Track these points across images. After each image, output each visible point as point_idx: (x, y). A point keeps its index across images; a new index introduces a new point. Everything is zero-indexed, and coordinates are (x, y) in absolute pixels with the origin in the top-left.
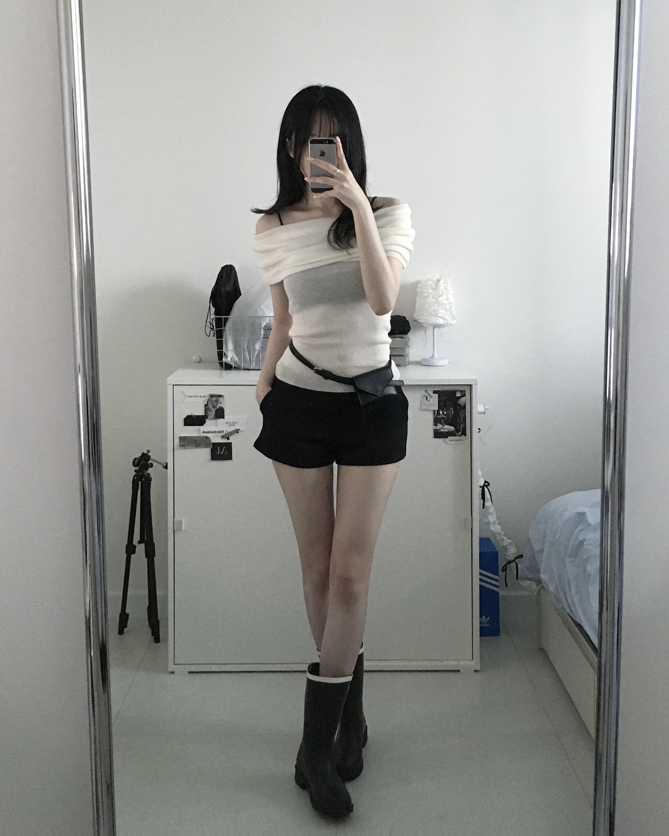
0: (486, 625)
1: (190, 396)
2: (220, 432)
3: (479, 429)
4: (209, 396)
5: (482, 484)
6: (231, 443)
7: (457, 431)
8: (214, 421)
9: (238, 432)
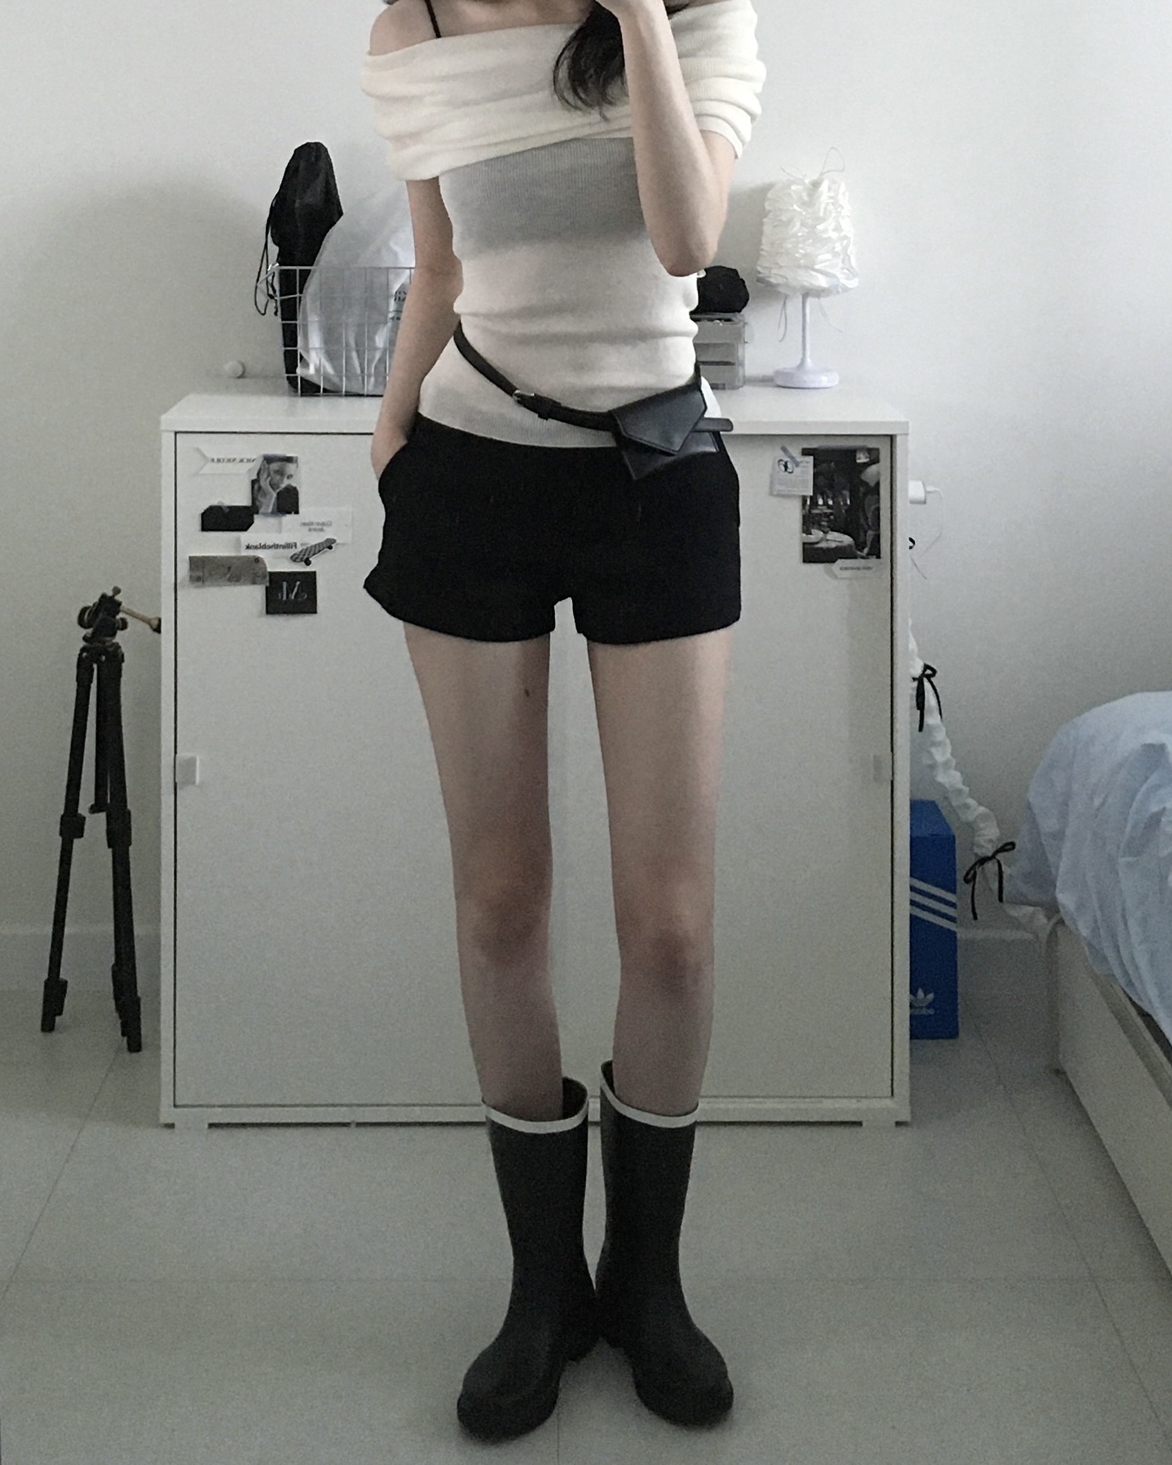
0: (924, 1012)
1: (216, 460)
2: (288, 546)
3: (911, 540)
4: (262, 459)
5: (918, 672)
6: (314, 573)
7: (860, 545)
8: (272, 521)
9: (330, 548)
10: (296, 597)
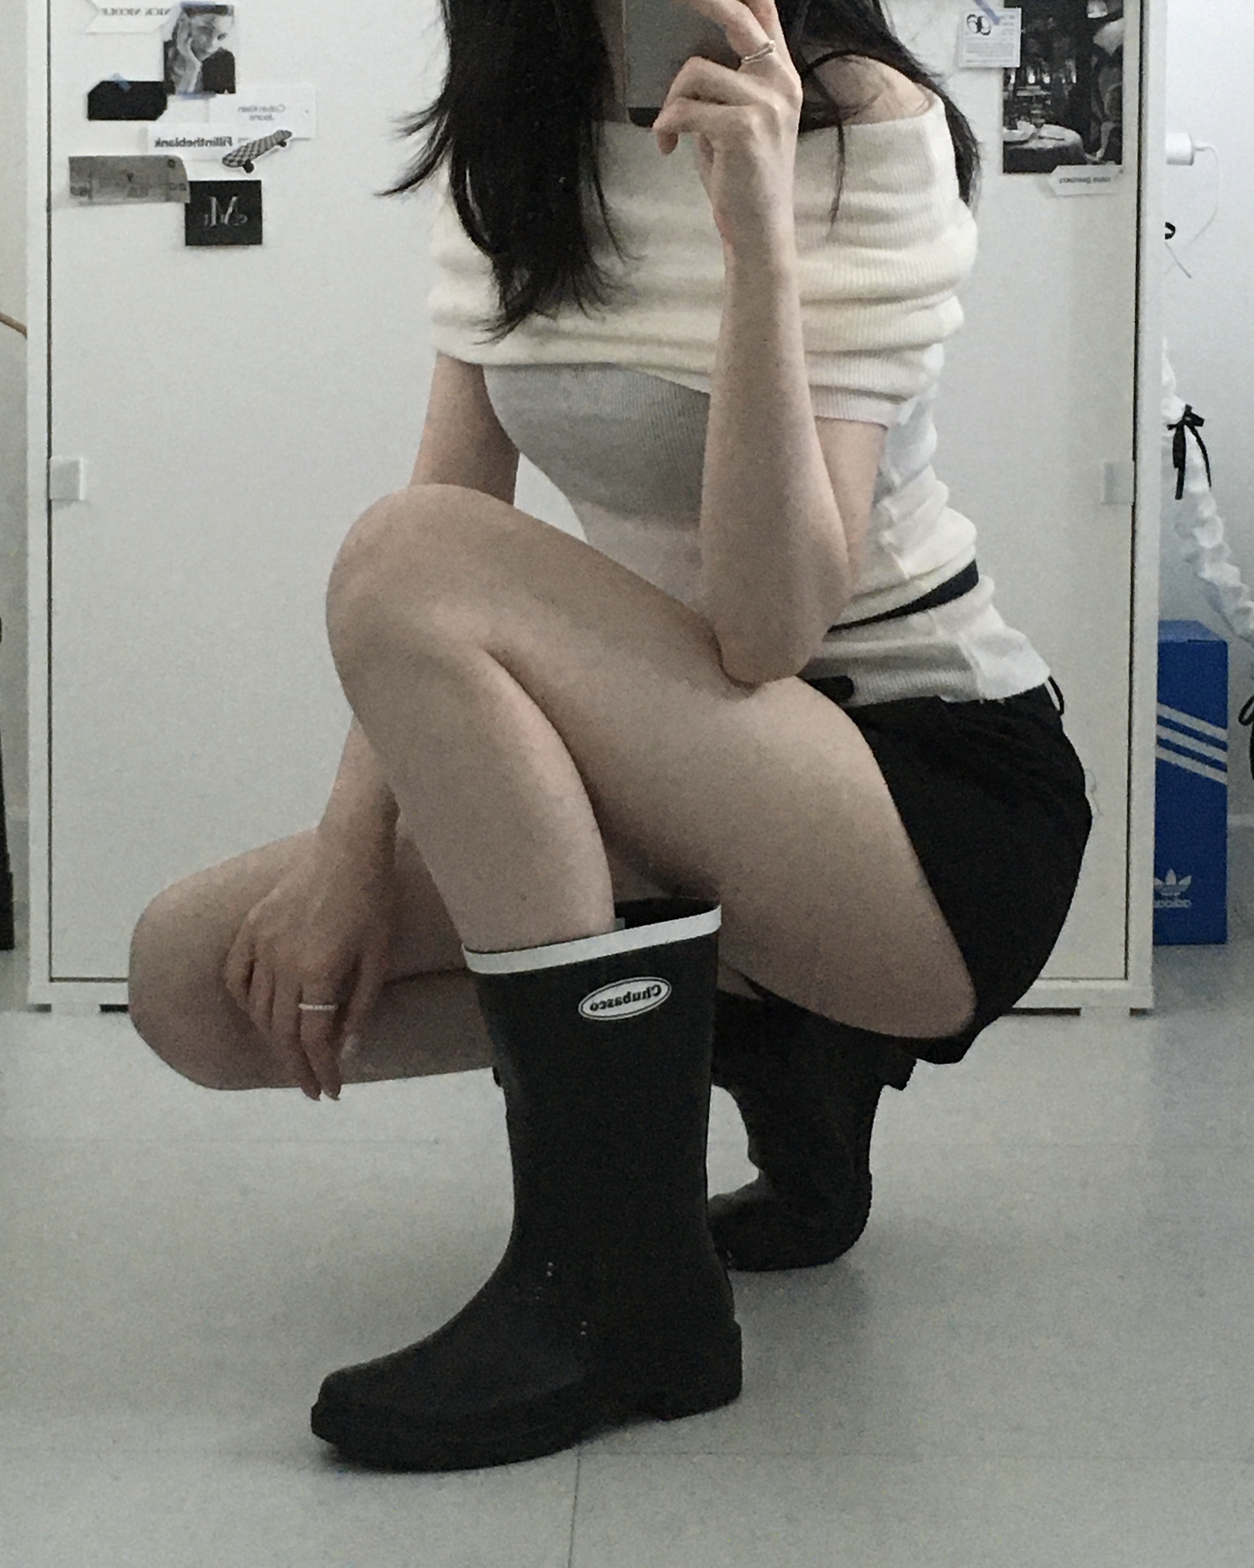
10: (230, 220)
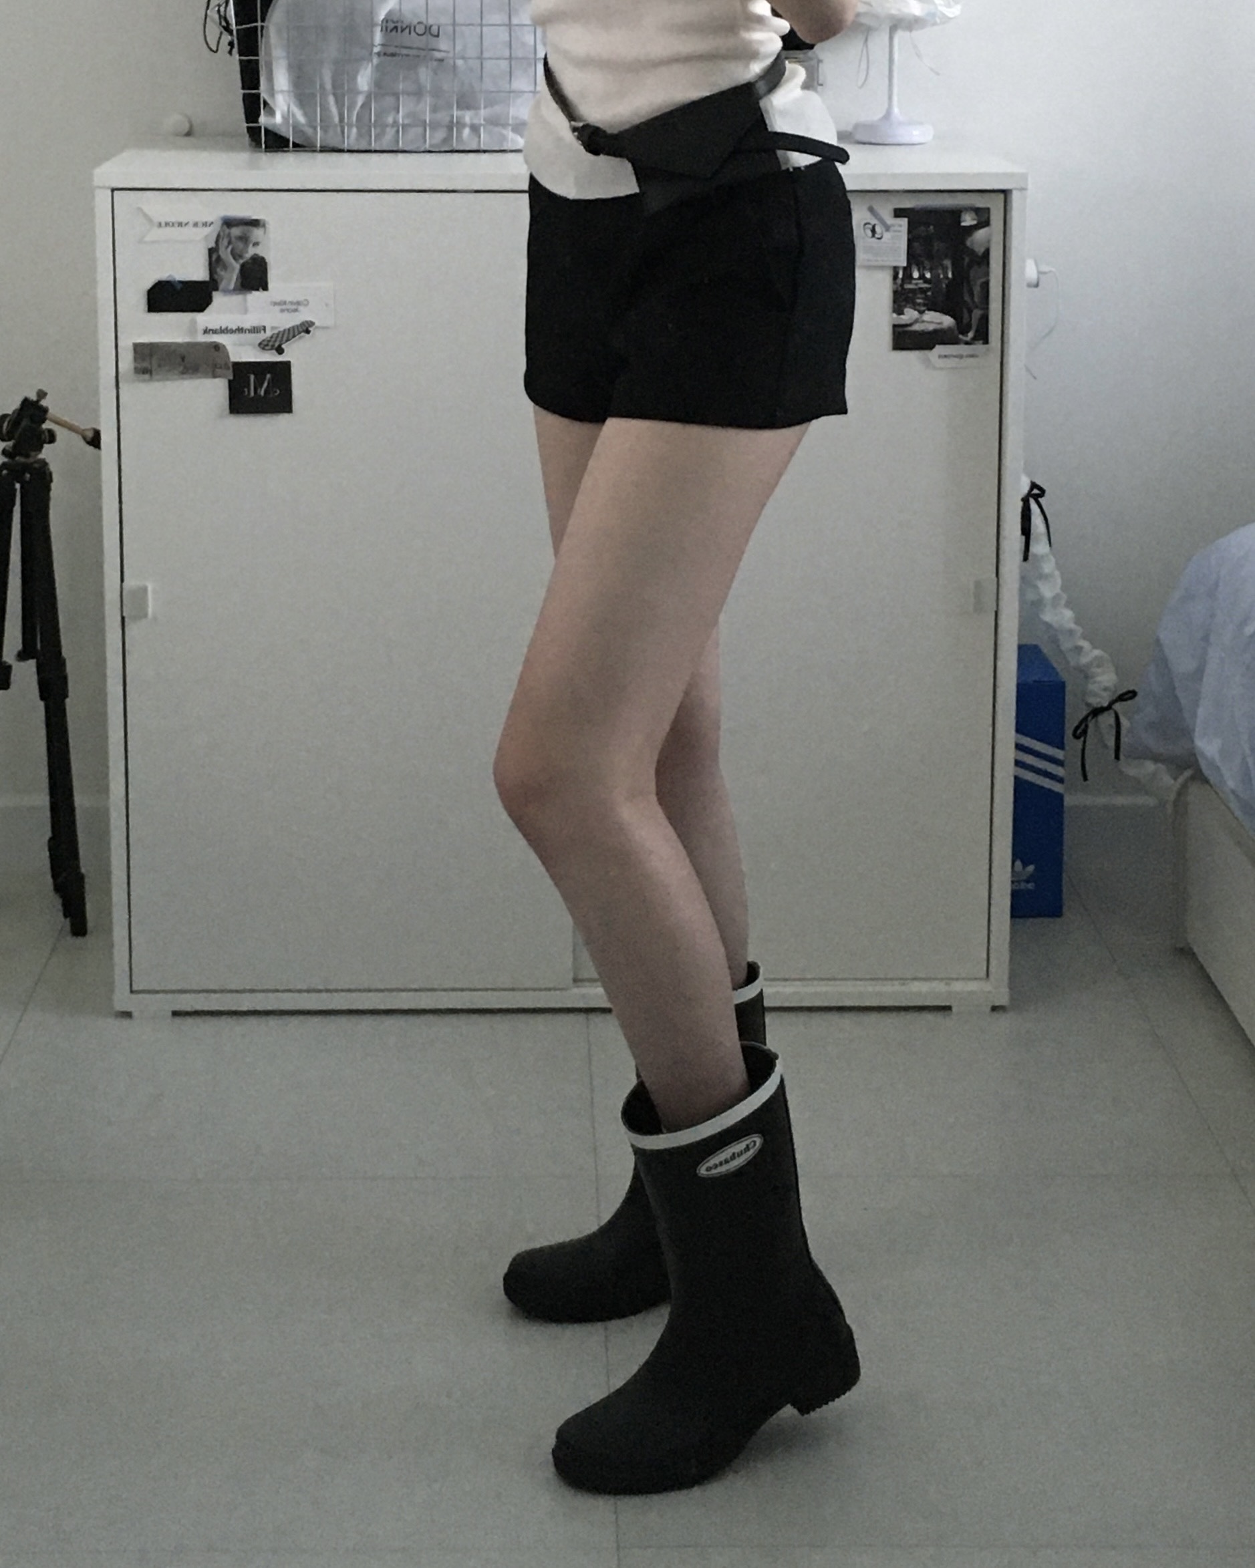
0: (1026, 886)
2: (255, 330)
5: (1023, 491)
6: (288, 364)
9: (308, 332)
10: (266, 392)
